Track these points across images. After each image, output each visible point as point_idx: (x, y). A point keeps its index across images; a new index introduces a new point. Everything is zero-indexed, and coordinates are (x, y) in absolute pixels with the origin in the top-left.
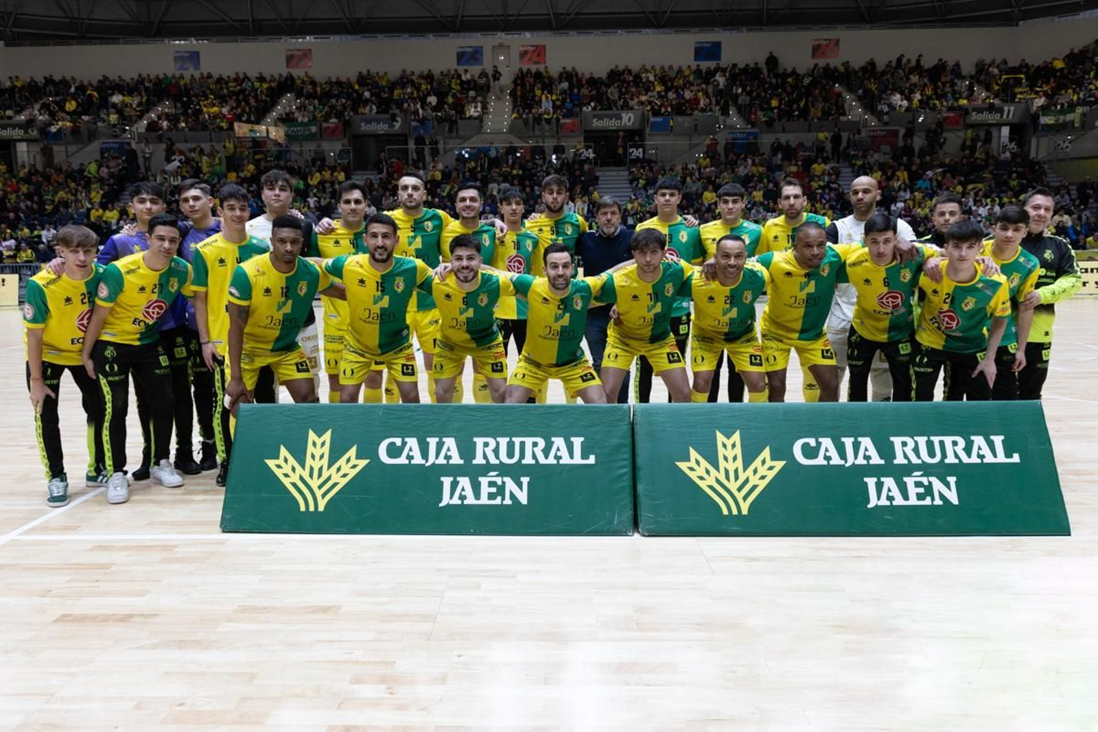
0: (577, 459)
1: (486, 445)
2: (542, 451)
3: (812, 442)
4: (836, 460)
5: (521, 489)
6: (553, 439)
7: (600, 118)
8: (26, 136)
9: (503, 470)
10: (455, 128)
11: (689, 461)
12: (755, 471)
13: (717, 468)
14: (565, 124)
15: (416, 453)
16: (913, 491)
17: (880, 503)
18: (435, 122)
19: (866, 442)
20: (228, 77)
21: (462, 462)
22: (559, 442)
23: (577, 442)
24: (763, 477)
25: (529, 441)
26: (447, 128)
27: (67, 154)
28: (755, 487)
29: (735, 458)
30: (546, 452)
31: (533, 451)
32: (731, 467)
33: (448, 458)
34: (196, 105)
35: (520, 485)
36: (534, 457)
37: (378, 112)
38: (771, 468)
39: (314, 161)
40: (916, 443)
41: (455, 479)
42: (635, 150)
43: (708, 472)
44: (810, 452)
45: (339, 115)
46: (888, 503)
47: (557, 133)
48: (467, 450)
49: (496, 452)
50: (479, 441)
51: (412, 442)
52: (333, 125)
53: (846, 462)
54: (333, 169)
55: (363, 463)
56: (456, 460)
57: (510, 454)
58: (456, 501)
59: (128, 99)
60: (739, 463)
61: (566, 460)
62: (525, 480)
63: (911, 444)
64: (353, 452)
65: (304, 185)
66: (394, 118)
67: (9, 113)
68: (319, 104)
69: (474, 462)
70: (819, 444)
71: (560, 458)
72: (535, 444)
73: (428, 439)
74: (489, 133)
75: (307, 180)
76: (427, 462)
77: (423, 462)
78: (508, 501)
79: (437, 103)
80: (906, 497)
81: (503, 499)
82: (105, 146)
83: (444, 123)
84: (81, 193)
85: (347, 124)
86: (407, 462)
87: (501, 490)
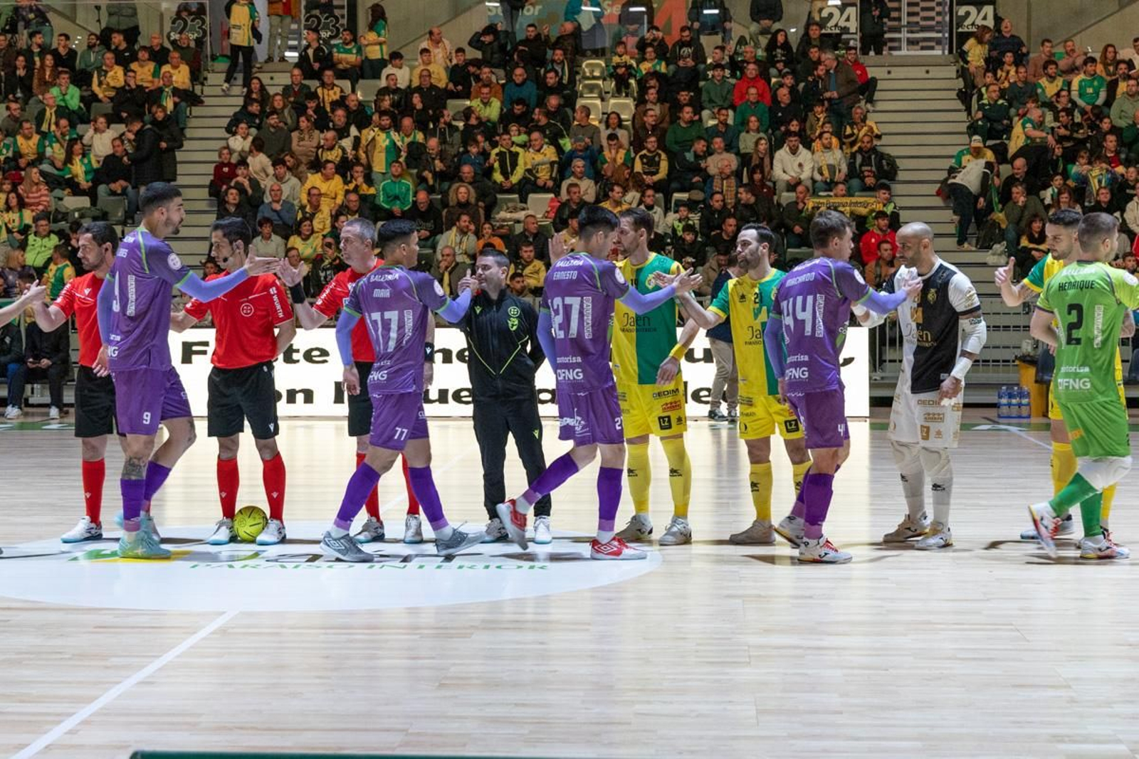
39: (104, 38)
42: (972, 9)
54: (160, 56)
65: (82, 99)
75: (89, 84)
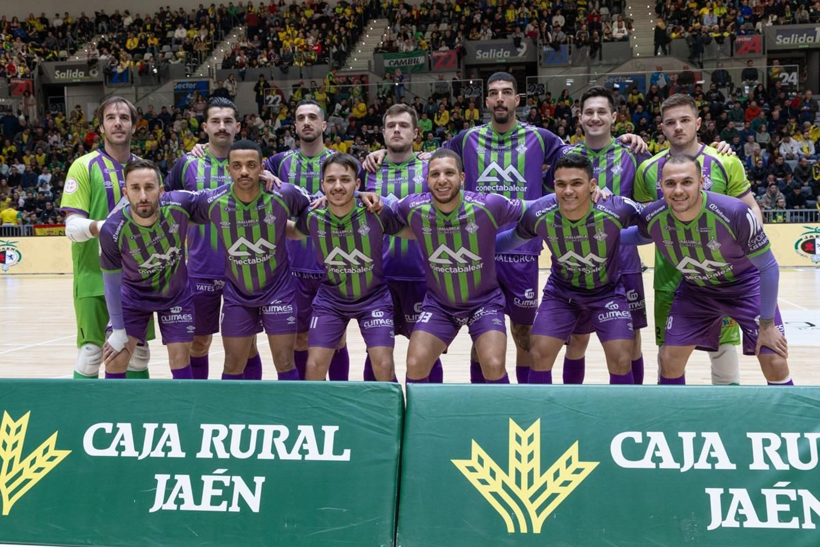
0: (328, 455)
1: (215, 433)
2: (284, 442)
3: (638, 437)
4: (669, 463)
5: (253, 492)
6: (300, 427)
7: (787, 34)
8: (87, 79)
9: (233, 466)
10: (598, 52)
11: (470, 458)
12: (556, 475)
13: (505, 469)
14: (742, 43)
15: (129, 443)
16: (773, 508)
17: (725, 524)
18: (573, 46)
19: (712, 439)
20: (304, 3)
21: (183, 455)
22: (307, 431)
23: (330, 431)
24: (566, 484)
25: (269, 429)
26: (588, 54)
27: (137, 96)
28: (554, 496)
29: (531, 457)
30: (289, 445)
31: (273, 442)
32: (525, 468)
33: (167, 449)
34: (274, 37)
35: (252, 487)
36: (274, 450)
37: (493, 38)
38: (578, 471)
40: (784, 441)
41: (172, 477)
43: (493, 474)
44: (633, 451)
45: (450, 42)
46: (737, 524)
47: (732, 55)
48: (191, 441)
49: (227, 442)
50: (207, 428)
51: (125, 429)
52: (444, 54)
53: (682, 466)
55: (63, 454)
56: (177, 452)
57: (244, 447)
58: (171, 506)
59: (194, 34)
60: (536, 463)
61: (313, 455)
62: (259, 481)
63: (776, 442)
64: (52, 440)
66: (517, 43)
67: (63, 53)
68: (418, 31)
69: (199, 455)
70: (646, 440)
71: (307, 452)
72: (276, 434)
73: (145, 425)
74: (639, 58)
76: (140, 454)
77: (136, 454)
78: (235, 508)
79: (565, 24)
80: (763, 517)
81: (230, 505)
82: (180, 86)
83: (584, 47)
84: (174, 141)
85: (462, 52)
86: (116, 454)
87: (228, 493)
